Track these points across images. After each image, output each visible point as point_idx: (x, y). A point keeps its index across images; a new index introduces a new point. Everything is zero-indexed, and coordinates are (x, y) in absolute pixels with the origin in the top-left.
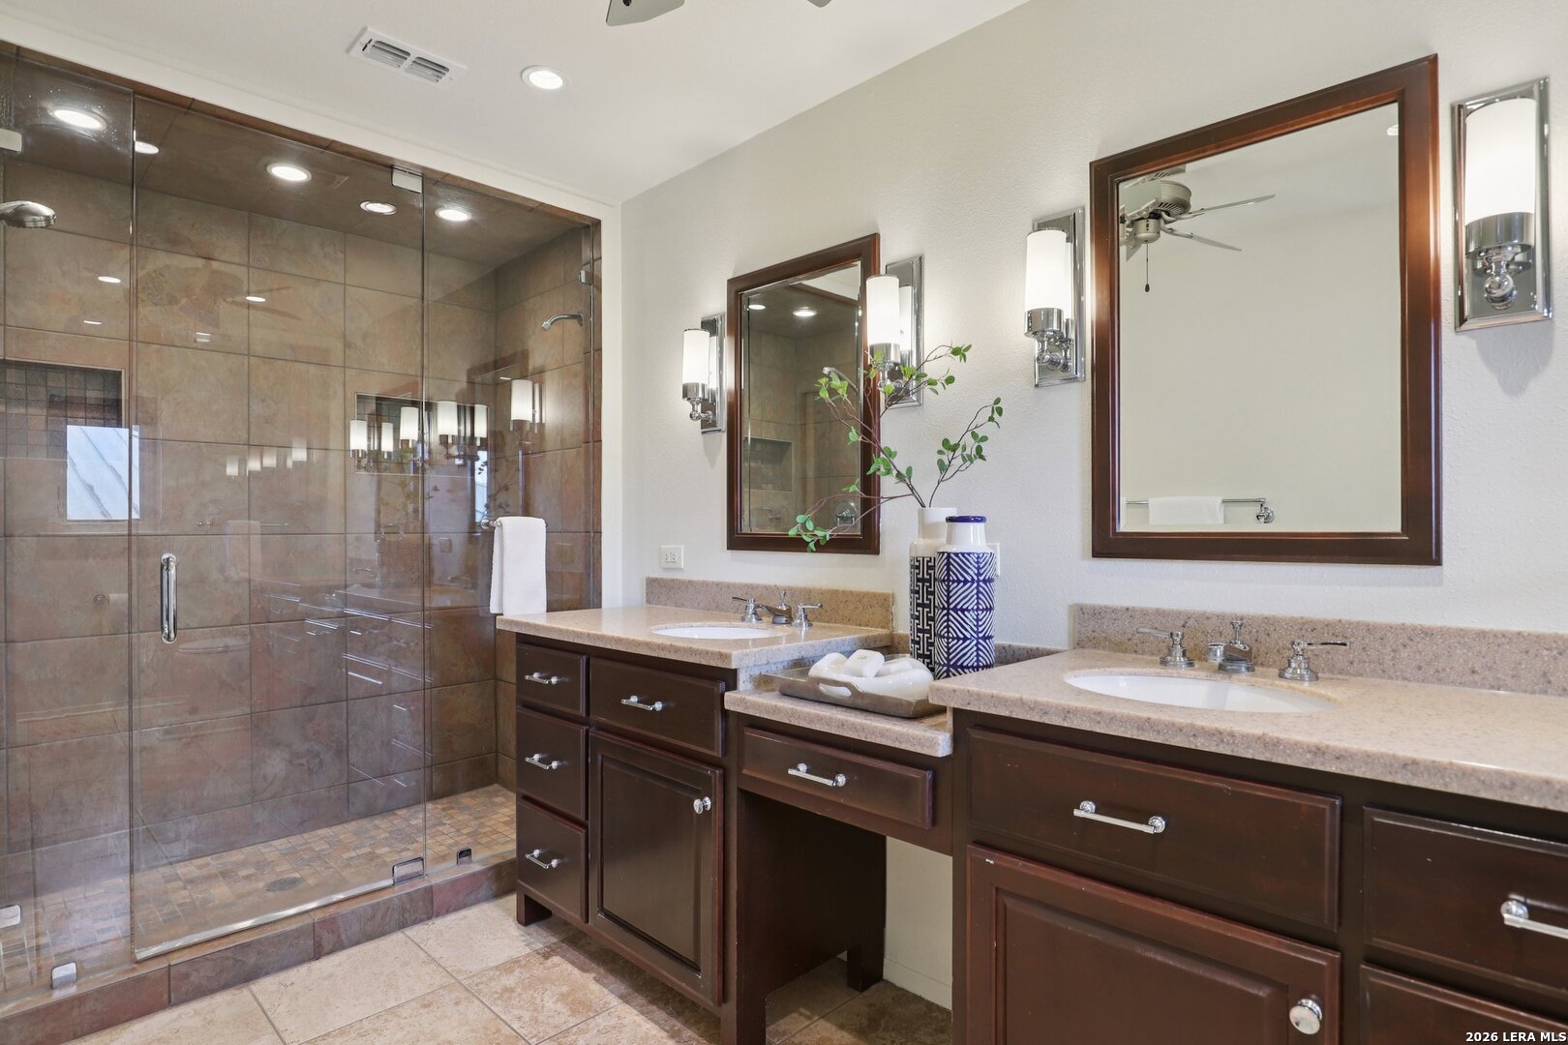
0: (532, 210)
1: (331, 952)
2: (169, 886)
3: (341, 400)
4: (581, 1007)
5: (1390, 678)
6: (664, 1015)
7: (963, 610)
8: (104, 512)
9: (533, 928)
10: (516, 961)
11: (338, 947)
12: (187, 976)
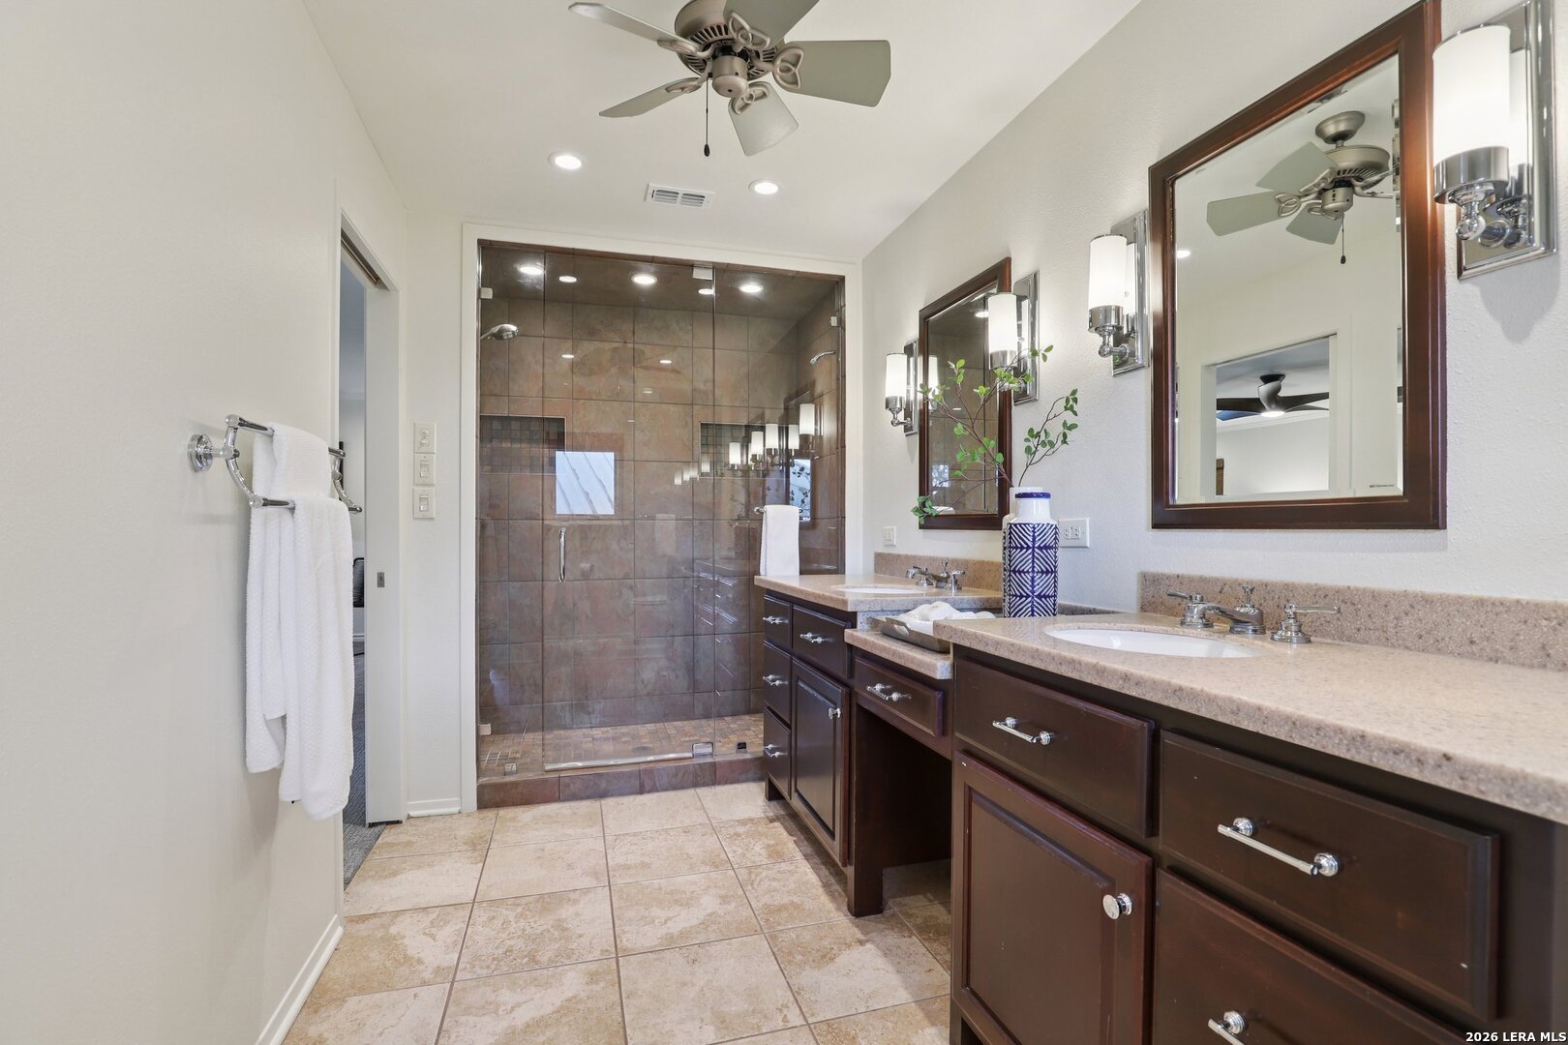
0: (793, 277)
1: (649, 792)
2: (584, 740)
3: (691, 428)
4: (776, 854)
5: (1393, 646)
6: (827, 872)
7: (1020, 572)
8: (594, 510)
9: (774, 803)
10: (751, 820)
11: (654, 789)
12: (568, 785)
